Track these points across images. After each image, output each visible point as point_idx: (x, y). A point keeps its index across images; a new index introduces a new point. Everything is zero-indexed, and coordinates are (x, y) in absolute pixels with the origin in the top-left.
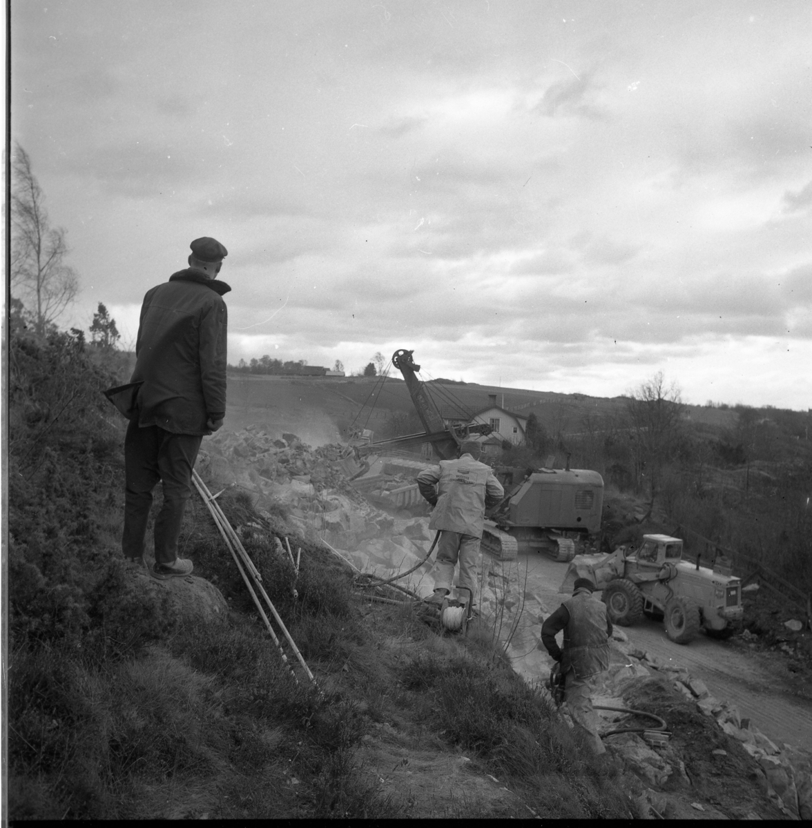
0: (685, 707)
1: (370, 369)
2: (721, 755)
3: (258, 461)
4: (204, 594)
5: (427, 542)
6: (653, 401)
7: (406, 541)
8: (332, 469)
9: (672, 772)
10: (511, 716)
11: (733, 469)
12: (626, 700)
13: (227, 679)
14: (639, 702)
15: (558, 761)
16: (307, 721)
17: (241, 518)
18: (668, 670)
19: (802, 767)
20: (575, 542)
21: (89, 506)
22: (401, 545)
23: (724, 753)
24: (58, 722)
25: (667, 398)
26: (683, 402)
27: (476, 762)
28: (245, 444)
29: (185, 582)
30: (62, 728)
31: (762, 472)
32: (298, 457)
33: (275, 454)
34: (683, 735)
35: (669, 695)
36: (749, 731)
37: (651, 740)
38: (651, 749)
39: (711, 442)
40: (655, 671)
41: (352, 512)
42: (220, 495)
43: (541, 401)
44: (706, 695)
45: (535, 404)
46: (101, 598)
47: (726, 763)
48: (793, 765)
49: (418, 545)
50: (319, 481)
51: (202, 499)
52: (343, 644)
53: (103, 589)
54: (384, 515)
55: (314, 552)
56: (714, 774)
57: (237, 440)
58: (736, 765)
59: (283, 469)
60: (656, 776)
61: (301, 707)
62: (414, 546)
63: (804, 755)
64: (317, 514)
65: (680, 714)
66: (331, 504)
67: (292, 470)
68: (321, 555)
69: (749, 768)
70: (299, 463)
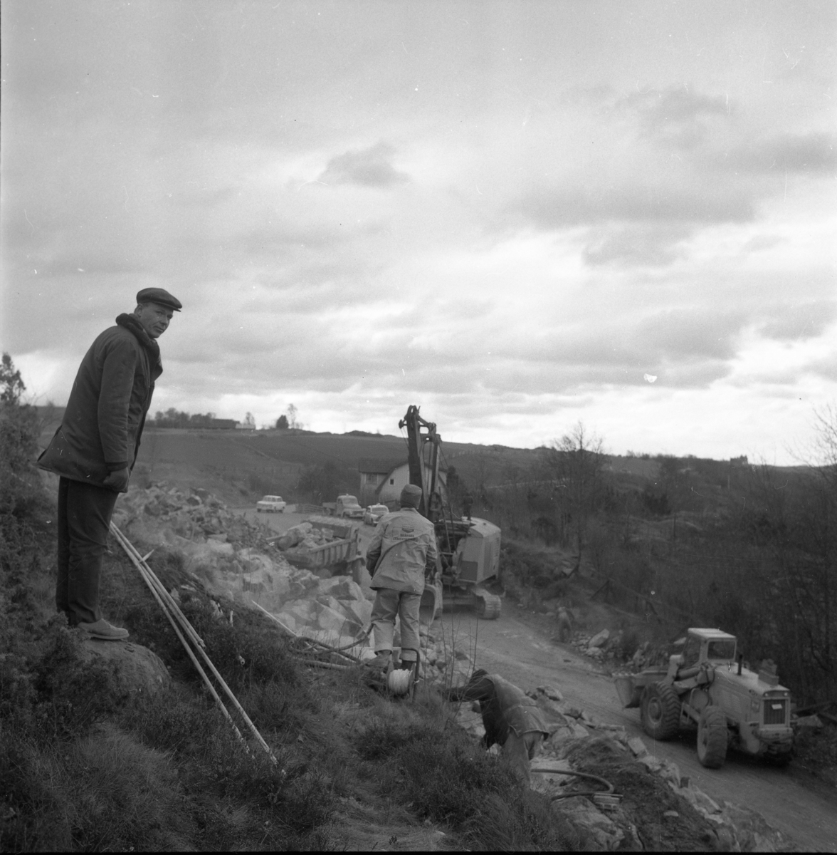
0: (634, 767)
1: (282, 422)
2: (673, 817)
3: (171, 520)
4: (146, 663)
5: (355, 601)
6: (574, 451)
7: (333, 601)
8: (249, 527)
9: (624, 837)
10: (479, 785)
11: (659, 520)
12: (572, 762)
13: (182, 756)
14: (586, 763)
15: (533, 831)
16: (273, 797)
17: (174, 580)
18: (605, 728)
19: (744, 826)
20: (501, 599)
21: (22, 570)
22: (328, 605)
23: (676, 814)
24: (15, 810)
25: (589, 449)
26: (606, 452)
27: (451, 837)
28: (156, 502)
29: (125, 651)
30: (20, 816)
31: (688, 523)
32: (213, 514)
33: (189, 512)
34: (634, 796)
35: (616, 755)
36: (689, 789)
37: (601, 803)
38: (602, 813)
39: (636, 493)
40: (592, 730)
41: (275, 572)
42: (150, 556)
43: (460, 453)
44: (644, 754)
45: (454, 456)
46: (50, 671)
47: (678, 825)
48: (735, 824)
49: (346, 605)
50: (237, 540)
51: (131, 561)
52: (297, 712)
53: (51, 662)
54: (308, 575)
55: (247, 615)
56: (667, 837)
57: (148, 498)
58: (689, 827)
59: (198, 528)
60: (608, 842)
61: (265, 783)
62: (341, 606)
63: (746, 812)
64: (238, 575)
65: (630, 775)
66: (252, 565)
67: (208, 529)
68: (255, 618)
69: (701, 829)
70: (214, 521)
